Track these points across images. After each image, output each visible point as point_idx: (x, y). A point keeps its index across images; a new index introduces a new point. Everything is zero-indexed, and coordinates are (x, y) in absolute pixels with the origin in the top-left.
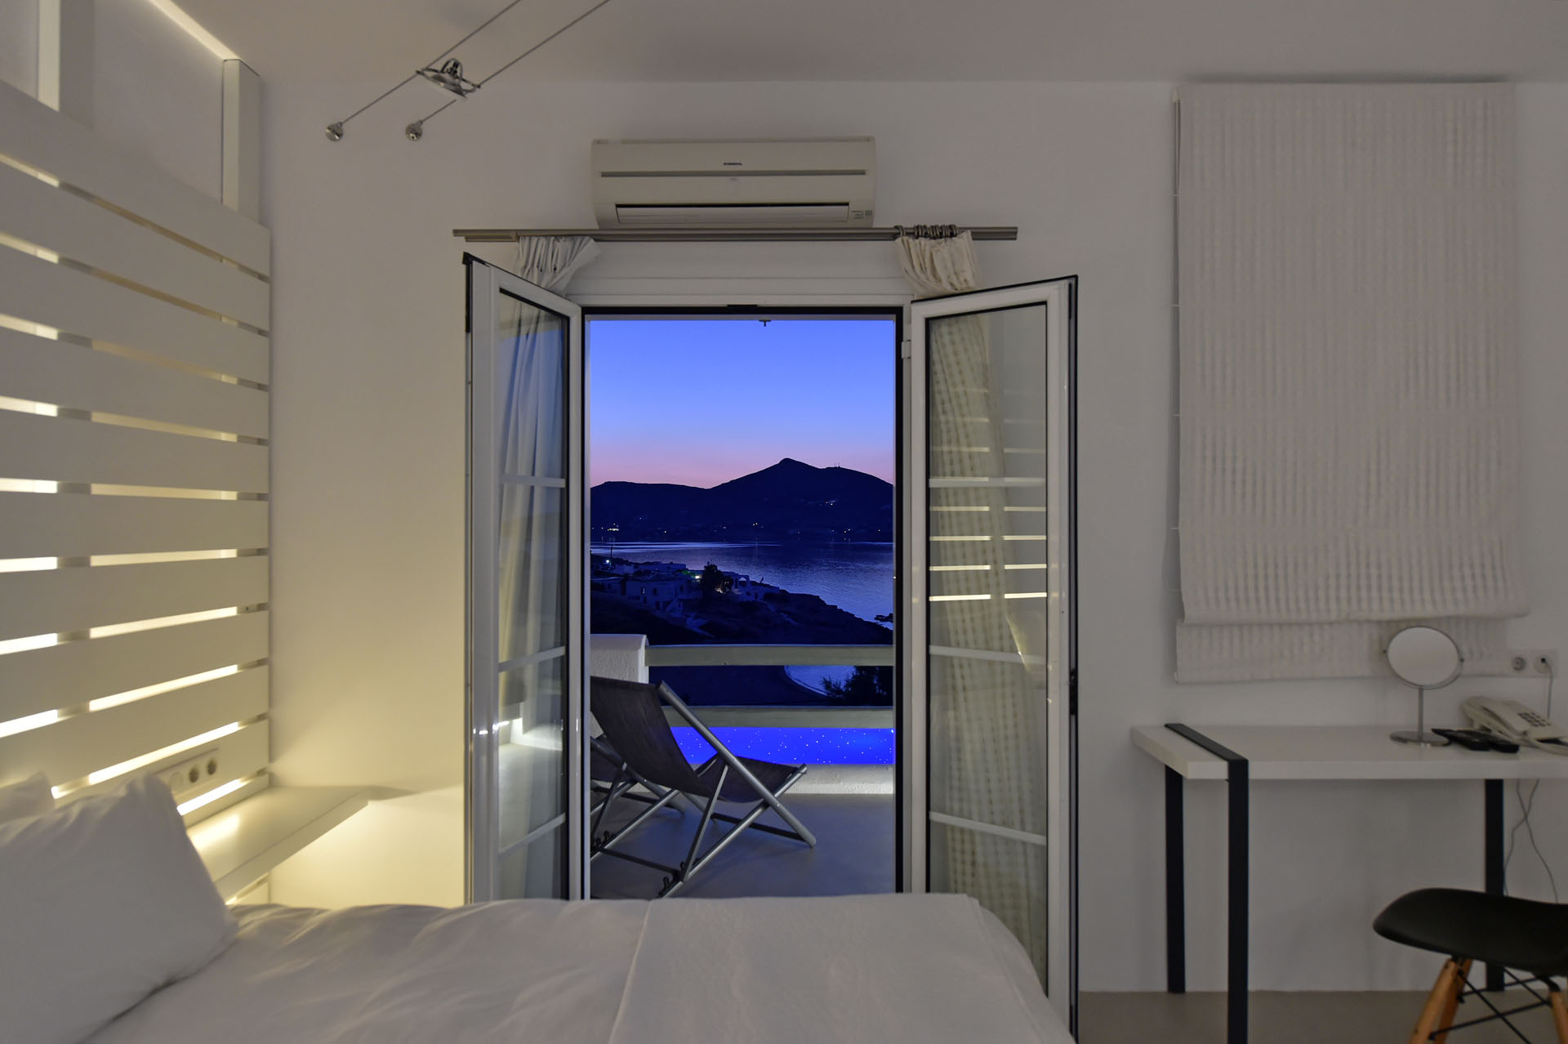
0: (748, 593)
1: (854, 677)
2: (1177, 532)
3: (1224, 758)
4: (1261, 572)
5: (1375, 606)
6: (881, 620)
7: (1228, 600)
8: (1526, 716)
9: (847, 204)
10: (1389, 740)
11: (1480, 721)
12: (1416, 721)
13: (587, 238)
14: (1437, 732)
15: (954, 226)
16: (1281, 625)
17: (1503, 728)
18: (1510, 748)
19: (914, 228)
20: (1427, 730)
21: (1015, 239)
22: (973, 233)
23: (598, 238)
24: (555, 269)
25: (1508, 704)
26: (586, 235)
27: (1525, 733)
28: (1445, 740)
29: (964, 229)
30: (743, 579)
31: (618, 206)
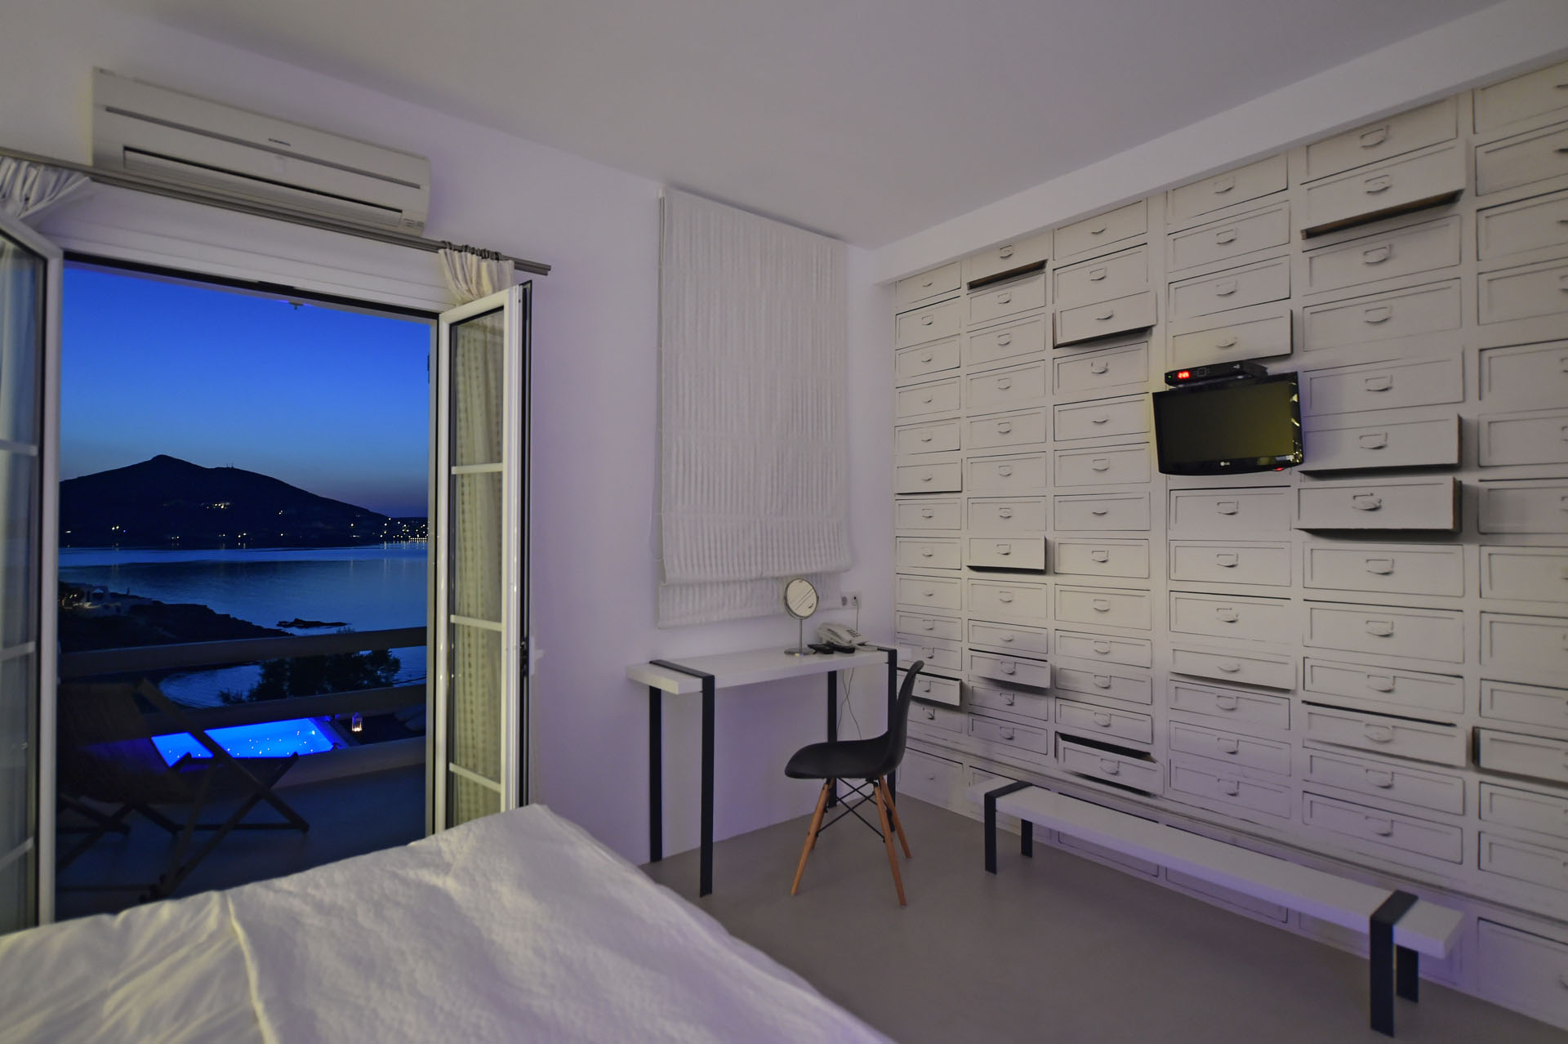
0: (106, 607)
1: (260, 685)
2: (661, 516)
3: (700, 677)
4: (712, 545)
5: (776, 567)
6: (284, 626)
7: (693, 566)
8: (850, 632)
9: (400, 211)
10: (784, 655)
11: (826, 638)
12: (798, 641)
13: (77, 175)
14: (811, 646)
15: (500, 254)
16: (723, 583)
17: (839, 640)
18: (850, 650)
19: (462, 247)
20: (805, 646)
21: (546, 274)
22: (516, 263)
23: (96, 178)
24: (27, 199)
25: (840, 625)
26: (78, 170)
27: (850, 642)
28: (814, 651)
29: (507, 259)
30: (98, 591)
31: (126, 149)
